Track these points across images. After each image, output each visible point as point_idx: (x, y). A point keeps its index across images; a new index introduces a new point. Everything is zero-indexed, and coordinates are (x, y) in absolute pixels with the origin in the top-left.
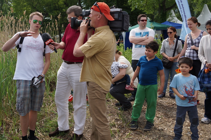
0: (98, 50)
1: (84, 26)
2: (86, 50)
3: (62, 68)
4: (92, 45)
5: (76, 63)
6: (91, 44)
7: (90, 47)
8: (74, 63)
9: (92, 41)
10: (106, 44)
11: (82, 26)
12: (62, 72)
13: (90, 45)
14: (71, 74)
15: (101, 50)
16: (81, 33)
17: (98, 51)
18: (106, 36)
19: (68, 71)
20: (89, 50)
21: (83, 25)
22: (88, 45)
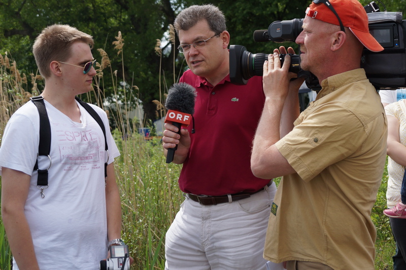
0: (344, 151)
1: (277, 72)
2: (299, 155)
3: (184, 220)
4: (323, 137)
5: (234, 200)
6: (320, 132)
7: (316, 141)
8: (226, 200)
9: (322, 123)
10: (367, 131)
11: (271, 75)
12: (185, 235)
13: (316, 136)
14: (218, 239)
15: (351, 152)
16: (267, 98)
17: (343, 155)
18: (365, 104)
19: (207, 230)
20: (312, 151)
21: (273, 71)
22: (307, 136)
